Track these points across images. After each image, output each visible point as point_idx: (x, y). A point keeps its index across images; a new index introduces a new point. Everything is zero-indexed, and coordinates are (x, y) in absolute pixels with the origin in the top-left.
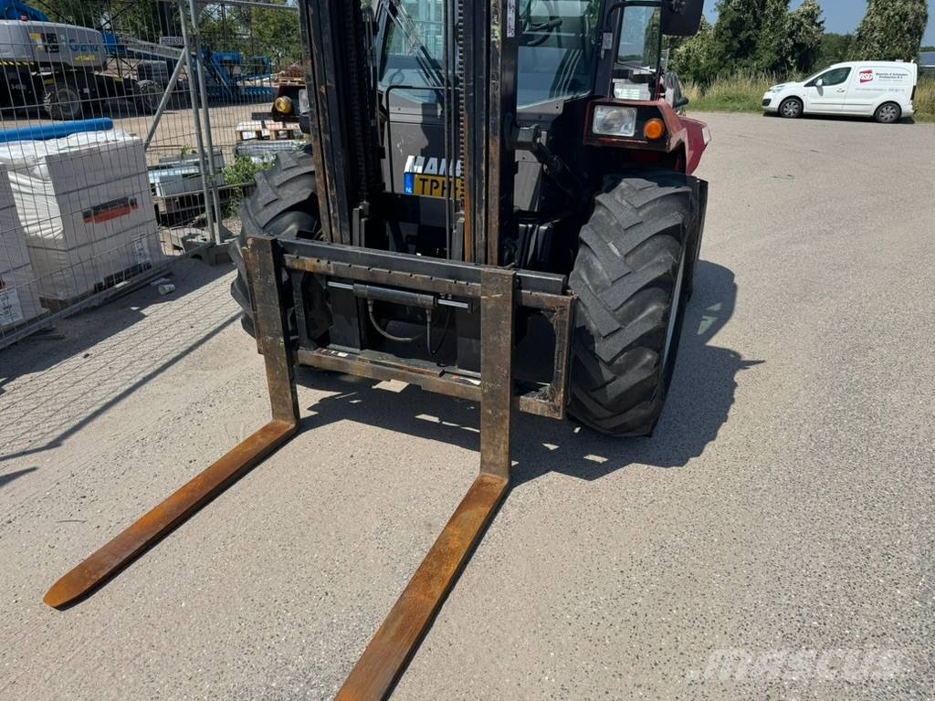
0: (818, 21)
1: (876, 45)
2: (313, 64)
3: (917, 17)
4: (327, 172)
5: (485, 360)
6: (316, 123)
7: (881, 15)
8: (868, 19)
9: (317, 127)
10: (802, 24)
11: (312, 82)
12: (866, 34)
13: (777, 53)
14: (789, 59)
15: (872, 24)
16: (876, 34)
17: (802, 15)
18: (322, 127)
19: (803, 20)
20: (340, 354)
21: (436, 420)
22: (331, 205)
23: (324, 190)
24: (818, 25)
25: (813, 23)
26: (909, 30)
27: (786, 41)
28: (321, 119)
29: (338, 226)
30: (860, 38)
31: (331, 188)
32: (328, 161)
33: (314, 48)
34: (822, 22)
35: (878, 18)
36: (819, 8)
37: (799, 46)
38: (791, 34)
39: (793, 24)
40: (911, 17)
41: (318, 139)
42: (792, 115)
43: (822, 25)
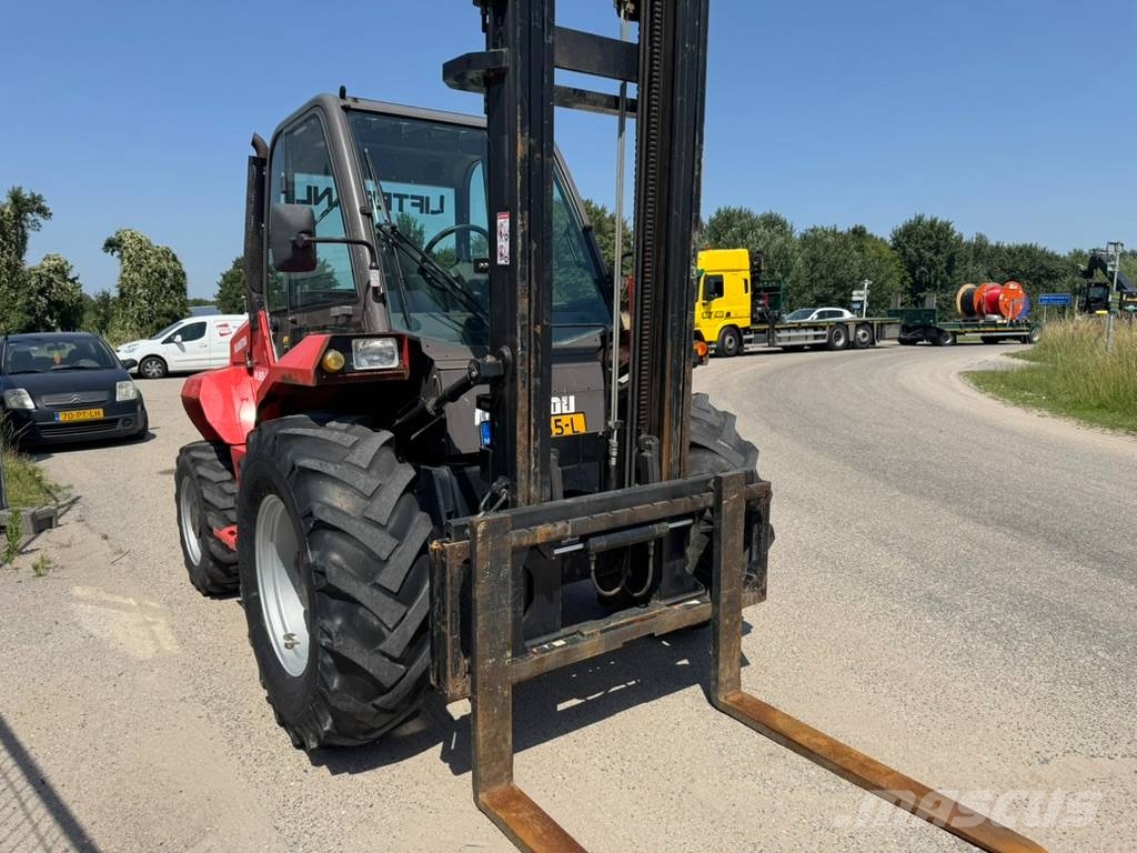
0: (70, 277)
1: (143, 302)
2: (530, 301)
3: (175, 275)
4: (533, 421)
5: (725, 567)
6: (527, 367)
7: (139, 272)
8: (126, 275)
9: (527, 371)
10: (52, 280)
11: (527, 322)
12: (129, 290)
13: (28, 313)
14: (48, 318)
15: (132, 280)
16: (139, 291)
17: (49, 270)
18: (532, 371)
19: (52, 275)
20: (557, 644)
21: (575, 702)
22: (533, 459)
23: (526, 443)
24: (73, 281)
25: (65, 279)
26: (172, 287)
27: (37, 299)
28: (533, 361)
29: (539, 483)
30: (122, 295)
31: (535, 439)
32: (536, 408)
33: (534, 284)
34: (77, 278)
35: (136, 275)
36: (66, 263)
37: (55, 305)
38: (42, 292)
39: (41, 281)
40: (170, 274)
41: (527, 385)
42: (157, 375)
43: (77, 282)
